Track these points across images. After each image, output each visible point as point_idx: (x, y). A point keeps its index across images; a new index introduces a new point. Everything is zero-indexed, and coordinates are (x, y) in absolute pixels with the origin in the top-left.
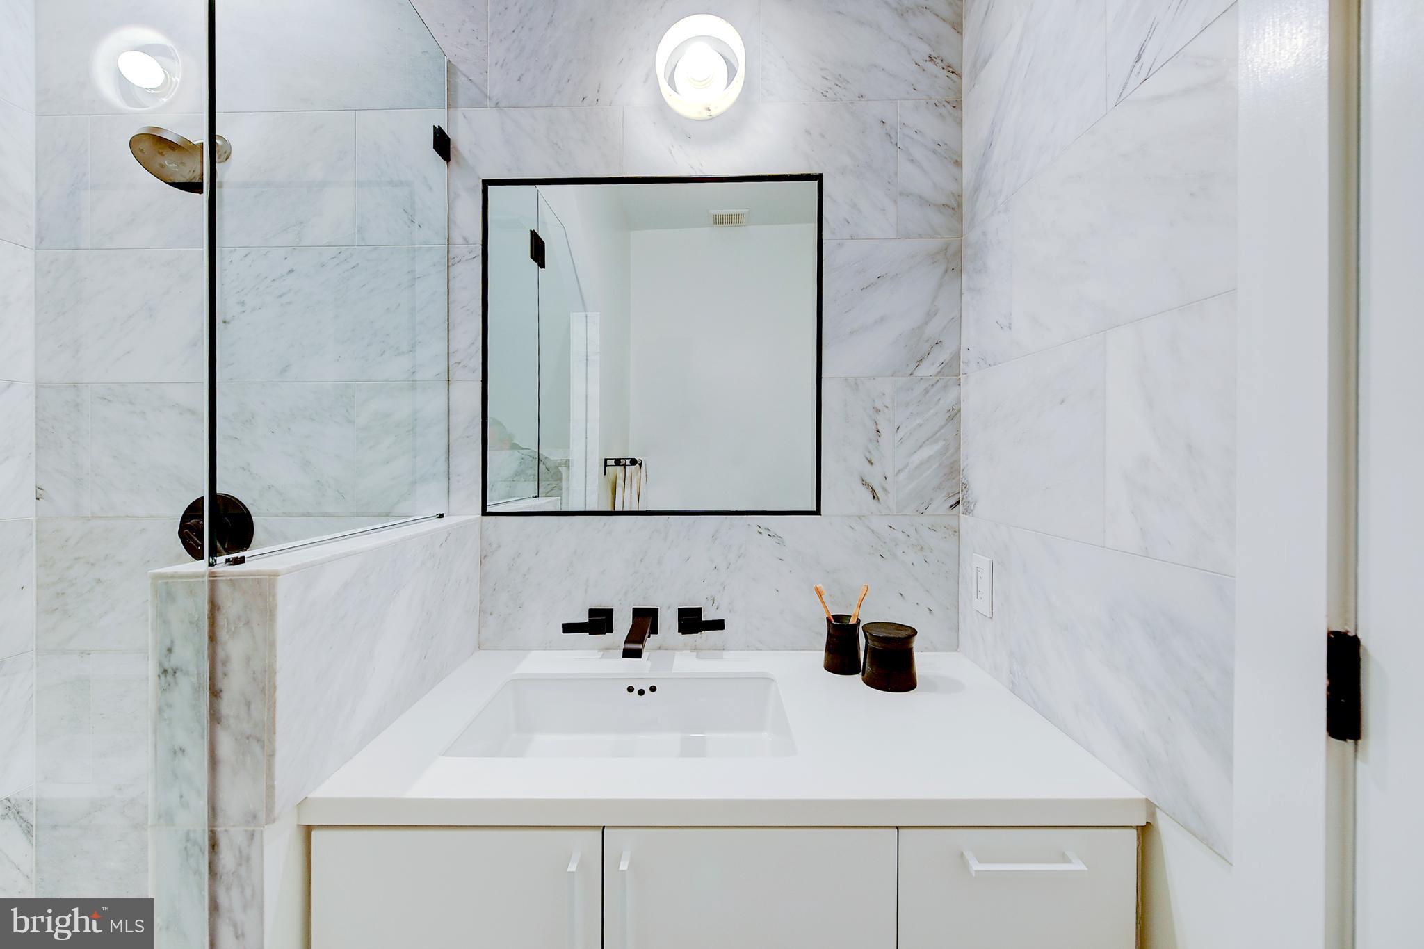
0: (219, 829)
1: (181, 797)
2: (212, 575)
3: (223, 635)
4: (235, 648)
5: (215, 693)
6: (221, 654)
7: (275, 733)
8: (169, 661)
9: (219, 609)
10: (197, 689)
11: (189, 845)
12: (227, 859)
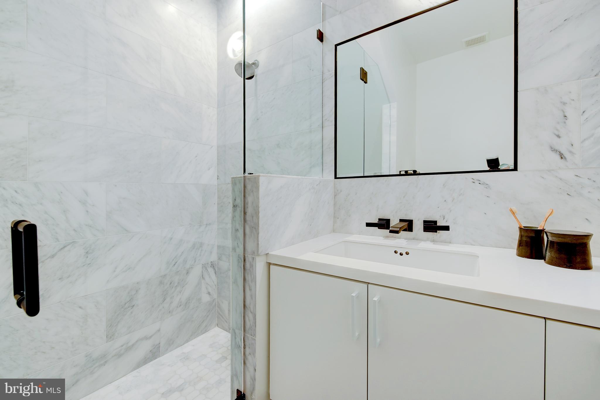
0: (246, 255)
1: (237, 244)
2: (244, 177)
3: (247, 195)
4: (250, 199)
5: (245, 213)
6: (246, 201)
7: (259, 227)
8: (235, 203)
9: (246, 187)
10: (241, 212)
11: (239, 259)
12: (248, 265)
